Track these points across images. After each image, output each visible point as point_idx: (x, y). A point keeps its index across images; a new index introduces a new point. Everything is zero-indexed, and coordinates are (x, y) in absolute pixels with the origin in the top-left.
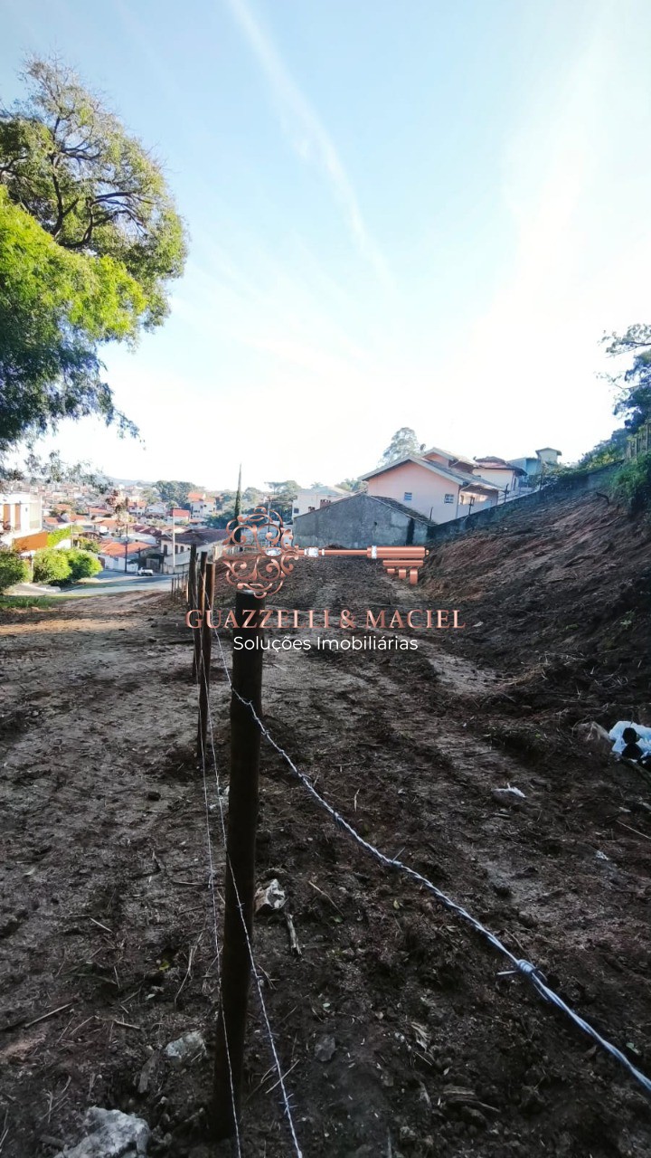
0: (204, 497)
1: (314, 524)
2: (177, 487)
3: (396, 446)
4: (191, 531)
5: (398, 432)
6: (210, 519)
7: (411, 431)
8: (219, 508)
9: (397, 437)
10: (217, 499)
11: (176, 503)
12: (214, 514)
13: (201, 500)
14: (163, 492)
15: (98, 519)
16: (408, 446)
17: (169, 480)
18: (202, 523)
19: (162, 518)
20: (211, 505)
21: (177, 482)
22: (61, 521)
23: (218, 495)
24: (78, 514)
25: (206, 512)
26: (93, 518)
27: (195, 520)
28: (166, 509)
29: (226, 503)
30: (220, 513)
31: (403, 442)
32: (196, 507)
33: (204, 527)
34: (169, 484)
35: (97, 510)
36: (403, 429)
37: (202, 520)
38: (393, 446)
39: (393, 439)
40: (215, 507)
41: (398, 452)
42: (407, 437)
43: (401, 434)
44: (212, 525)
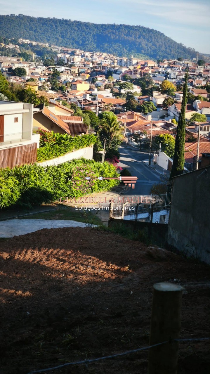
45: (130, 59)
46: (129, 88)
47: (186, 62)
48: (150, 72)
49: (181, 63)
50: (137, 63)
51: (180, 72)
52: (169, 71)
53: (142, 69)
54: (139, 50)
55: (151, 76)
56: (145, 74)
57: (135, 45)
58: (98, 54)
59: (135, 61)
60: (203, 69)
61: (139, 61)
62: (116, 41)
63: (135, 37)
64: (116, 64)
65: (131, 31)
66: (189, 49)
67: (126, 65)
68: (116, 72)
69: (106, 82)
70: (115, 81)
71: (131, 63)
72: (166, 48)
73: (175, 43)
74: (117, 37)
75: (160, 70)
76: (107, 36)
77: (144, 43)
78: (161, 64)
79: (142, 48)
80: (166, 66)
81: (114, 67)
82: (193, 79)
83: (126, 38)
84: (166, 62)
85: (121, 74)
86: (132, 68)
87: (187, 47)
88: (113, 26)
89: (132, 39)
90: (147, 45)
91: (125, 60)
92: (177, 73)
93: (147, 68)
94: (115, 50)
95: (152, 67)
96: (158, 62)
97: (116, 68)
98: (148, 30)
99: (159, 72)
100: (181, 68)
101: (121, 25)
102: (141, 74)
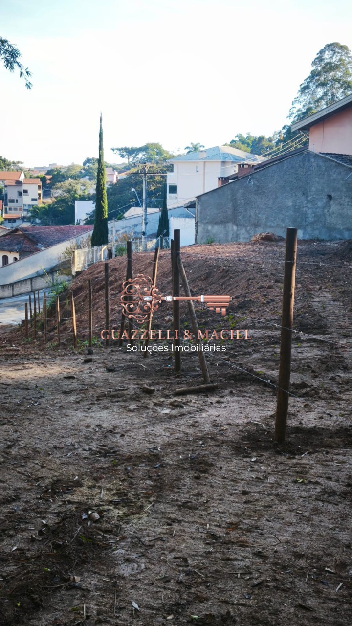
0: (22, 178)
1: (230, 206)
3: (319, 74)
4: (17, 230)
5: (322, 52)
6: (35, 212)
7: (342, 48)
8: (47, 194)
9: (320, 59)
10: (43, 179)
12: (39, 204)
13: (19, 183)
16: (339, 74)
18: (24, 219)
20: (34, 190)
23: (42, 174)
25: (26, 200)
27: (12, 214)
29: (58, 185)
30: (49, 201)
31: (330, 67)
32: (12, 194)
33: (26, 225)
36: (329, 46)
37: (24, 214)
38: (314, 75)
39: (314, 63)
40: (41, 192)
41: (323, 84)
42: (335, 59)
43: (327, 55)
44: (38, 221)
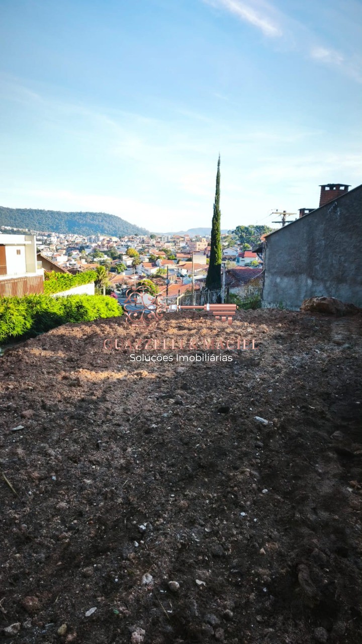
2: (253, 230)
11: (249, 246)
14: (241, 237)
15: (181, 263)
17: (247, 225)
19: (234, 260)
21: (253, 227)
22: (155, 265)
24: (169, 259)
26: (178, 263)
28: (239, 251)
34: (246, 228)
35: (182, 255)
45: (98, 236)
46: (100, 257)
47: (142, 237)
48: (115, 245)
49: (138, 237)
50: (104, 239)
51: (138, 244)
52: (129, 244)
53: (108, 243)
54: (103, 232)
55: (116, 248)
56: (111, 247)
57: (99, 227)
58: (70, 235)
59: (101, 238)
60: (155, 241)
61: (105, 238)
62: (84, 225)
63: (99, 222)
64: (86, 241)
65: (95, 217)
66: (141, 229)
67: (95, 241)
68: (87, 247)
69: (81, 255)
70: (87, 254)
71: (98, 240)
72: (124, 229)
73: (131, 224)
74: (85, 222)
75: (123, 243)
76: (76, 221)
77: (106, 226)
78: (122, 239)
79: (105, 230)
80: (126, 240)
81: (86, 243)
82: (149, 249)
83: (92, 222)
84: (126, 237)
85: (92, 248)
86: (100, 243)
87: (140, 227)
88: (81, 213)
89: (96, 223)
90: (108, 227)
91: (94, 238)
92: (136, 245)
93: (112, 243)
94: (84, 232)
95: (116, 242)
96: (120, 238)
97: (87, 244)
98: (108, 215)
99: (122, 245)
100: (138, 241)
101: (87, 213)
102: (107, 248)
